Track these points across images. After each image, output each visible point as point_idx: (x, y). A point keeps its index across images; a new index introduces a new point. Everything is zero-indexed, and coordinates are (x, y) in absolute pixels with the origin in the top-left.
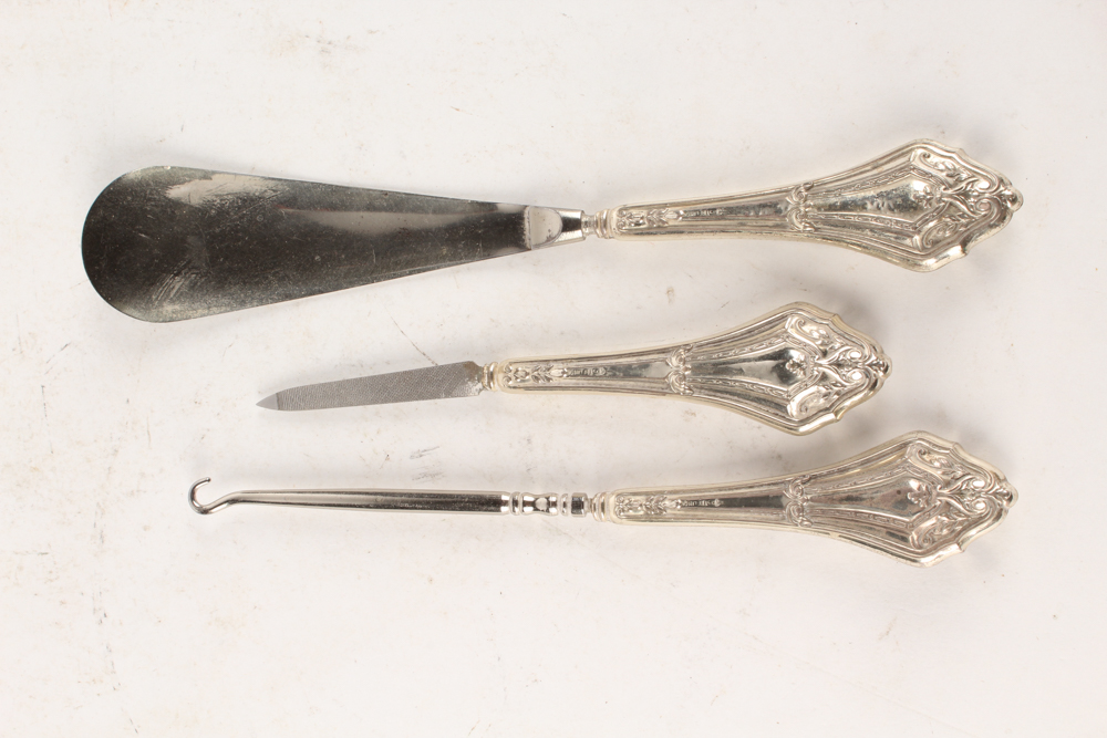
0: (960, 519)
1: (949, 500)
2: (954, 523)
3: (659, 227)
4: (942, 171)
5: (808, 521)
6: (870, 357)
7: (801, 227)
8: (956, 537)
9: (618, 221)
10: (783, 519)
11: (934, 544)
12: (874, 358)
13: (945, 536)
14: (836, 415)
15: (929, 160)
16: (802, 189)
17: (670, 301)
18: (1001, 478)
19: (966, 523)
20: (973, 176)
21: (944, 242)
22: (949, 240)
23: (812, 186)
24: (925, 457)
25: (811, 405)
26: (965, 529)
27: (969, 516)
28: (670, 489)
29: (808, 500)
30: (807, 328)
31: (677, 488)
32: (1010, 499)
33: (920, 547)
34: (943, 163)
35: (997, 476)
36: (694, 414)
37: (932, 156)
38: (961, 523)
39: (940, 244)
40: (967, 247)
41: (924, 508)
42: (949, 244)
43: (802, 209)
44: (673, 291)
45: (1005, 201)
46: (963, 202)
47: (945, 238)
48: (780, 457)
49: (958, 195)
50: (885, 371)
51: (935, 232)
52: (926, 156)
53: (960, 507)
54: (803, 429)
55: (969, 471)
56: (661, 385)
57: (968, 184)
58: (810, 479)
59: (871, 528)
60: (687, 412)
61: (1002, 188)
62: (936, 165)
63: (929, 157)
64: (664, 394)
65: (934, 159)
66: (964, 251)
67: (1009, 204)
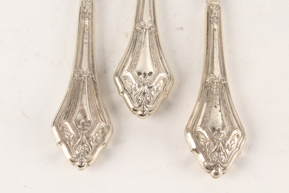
0: (72, 143)
1: (81, 138)
2: (70, 141)
3: (211, 21)
4: (231, 142)
5: (75, 79)
6: (147, 107)
7: (208, 80)
8: (64, 141)
9: (214, 4)
10: (77, 69)
11: (61, 131)
12: (147, 109)
13: (64, 136)
14: (122, 92)
15: (236, 137)
16: (225, 82)
17: (178, 29)
18: (90, 163)
19: (69, 146)
20: (227, 156)
21: (198, 141)
22: (198, 143)
23: (226, 87)
24: (101, 130)
25: (127, 81)
26: (67, 145)
27: (73, 147)
28: (94, 23)
29: (85, 79)
30: (162, 81)
31: (94, 26)
32: (80, 166)
33: (60, 125)
34: (234, 143)
35: (90, 161)
36: (127, 37)
37: (238, 139)
38: (70, 143)
39: (197, 139)
40: (195, 151)
41: (77, 127)
42: (197, 143)
43: (216, 81)
44: (182, 30)
45: (216, 169)
46: (216, 150)
47: (199, 141)
48: (105, 72)
49: (219, 147)
50: (141, 115)
51: (202, 137)
52: (238, 136)
53: (77, 143)
54: (117, 79)
55: (93, 149)
56: (139, 19)
57: (224, 153)
58: (94, 81)
59: (70, 105)
60: (128, 34)
61: (222, 168)
62: (234, 140)
63: (238, 138)
64: (136, 21)
65: (236, 140)
66: (193, 150)
67: (214, 171)
